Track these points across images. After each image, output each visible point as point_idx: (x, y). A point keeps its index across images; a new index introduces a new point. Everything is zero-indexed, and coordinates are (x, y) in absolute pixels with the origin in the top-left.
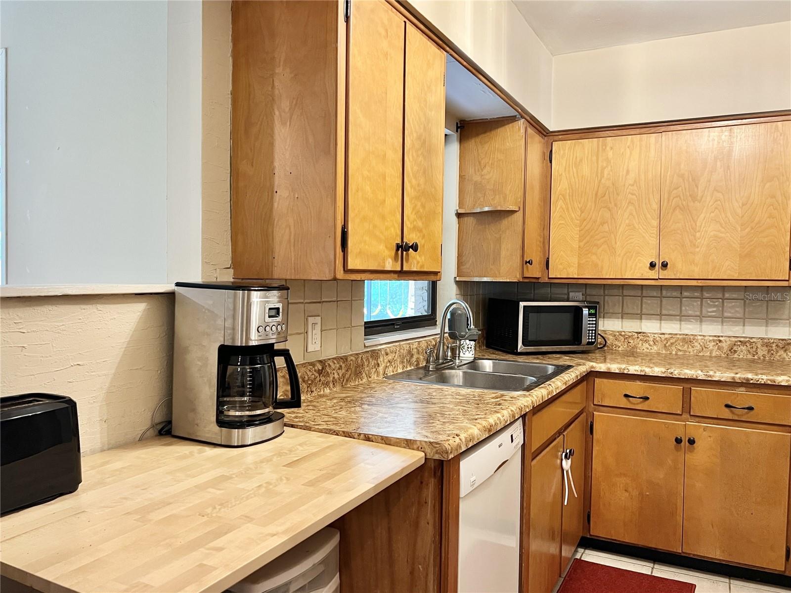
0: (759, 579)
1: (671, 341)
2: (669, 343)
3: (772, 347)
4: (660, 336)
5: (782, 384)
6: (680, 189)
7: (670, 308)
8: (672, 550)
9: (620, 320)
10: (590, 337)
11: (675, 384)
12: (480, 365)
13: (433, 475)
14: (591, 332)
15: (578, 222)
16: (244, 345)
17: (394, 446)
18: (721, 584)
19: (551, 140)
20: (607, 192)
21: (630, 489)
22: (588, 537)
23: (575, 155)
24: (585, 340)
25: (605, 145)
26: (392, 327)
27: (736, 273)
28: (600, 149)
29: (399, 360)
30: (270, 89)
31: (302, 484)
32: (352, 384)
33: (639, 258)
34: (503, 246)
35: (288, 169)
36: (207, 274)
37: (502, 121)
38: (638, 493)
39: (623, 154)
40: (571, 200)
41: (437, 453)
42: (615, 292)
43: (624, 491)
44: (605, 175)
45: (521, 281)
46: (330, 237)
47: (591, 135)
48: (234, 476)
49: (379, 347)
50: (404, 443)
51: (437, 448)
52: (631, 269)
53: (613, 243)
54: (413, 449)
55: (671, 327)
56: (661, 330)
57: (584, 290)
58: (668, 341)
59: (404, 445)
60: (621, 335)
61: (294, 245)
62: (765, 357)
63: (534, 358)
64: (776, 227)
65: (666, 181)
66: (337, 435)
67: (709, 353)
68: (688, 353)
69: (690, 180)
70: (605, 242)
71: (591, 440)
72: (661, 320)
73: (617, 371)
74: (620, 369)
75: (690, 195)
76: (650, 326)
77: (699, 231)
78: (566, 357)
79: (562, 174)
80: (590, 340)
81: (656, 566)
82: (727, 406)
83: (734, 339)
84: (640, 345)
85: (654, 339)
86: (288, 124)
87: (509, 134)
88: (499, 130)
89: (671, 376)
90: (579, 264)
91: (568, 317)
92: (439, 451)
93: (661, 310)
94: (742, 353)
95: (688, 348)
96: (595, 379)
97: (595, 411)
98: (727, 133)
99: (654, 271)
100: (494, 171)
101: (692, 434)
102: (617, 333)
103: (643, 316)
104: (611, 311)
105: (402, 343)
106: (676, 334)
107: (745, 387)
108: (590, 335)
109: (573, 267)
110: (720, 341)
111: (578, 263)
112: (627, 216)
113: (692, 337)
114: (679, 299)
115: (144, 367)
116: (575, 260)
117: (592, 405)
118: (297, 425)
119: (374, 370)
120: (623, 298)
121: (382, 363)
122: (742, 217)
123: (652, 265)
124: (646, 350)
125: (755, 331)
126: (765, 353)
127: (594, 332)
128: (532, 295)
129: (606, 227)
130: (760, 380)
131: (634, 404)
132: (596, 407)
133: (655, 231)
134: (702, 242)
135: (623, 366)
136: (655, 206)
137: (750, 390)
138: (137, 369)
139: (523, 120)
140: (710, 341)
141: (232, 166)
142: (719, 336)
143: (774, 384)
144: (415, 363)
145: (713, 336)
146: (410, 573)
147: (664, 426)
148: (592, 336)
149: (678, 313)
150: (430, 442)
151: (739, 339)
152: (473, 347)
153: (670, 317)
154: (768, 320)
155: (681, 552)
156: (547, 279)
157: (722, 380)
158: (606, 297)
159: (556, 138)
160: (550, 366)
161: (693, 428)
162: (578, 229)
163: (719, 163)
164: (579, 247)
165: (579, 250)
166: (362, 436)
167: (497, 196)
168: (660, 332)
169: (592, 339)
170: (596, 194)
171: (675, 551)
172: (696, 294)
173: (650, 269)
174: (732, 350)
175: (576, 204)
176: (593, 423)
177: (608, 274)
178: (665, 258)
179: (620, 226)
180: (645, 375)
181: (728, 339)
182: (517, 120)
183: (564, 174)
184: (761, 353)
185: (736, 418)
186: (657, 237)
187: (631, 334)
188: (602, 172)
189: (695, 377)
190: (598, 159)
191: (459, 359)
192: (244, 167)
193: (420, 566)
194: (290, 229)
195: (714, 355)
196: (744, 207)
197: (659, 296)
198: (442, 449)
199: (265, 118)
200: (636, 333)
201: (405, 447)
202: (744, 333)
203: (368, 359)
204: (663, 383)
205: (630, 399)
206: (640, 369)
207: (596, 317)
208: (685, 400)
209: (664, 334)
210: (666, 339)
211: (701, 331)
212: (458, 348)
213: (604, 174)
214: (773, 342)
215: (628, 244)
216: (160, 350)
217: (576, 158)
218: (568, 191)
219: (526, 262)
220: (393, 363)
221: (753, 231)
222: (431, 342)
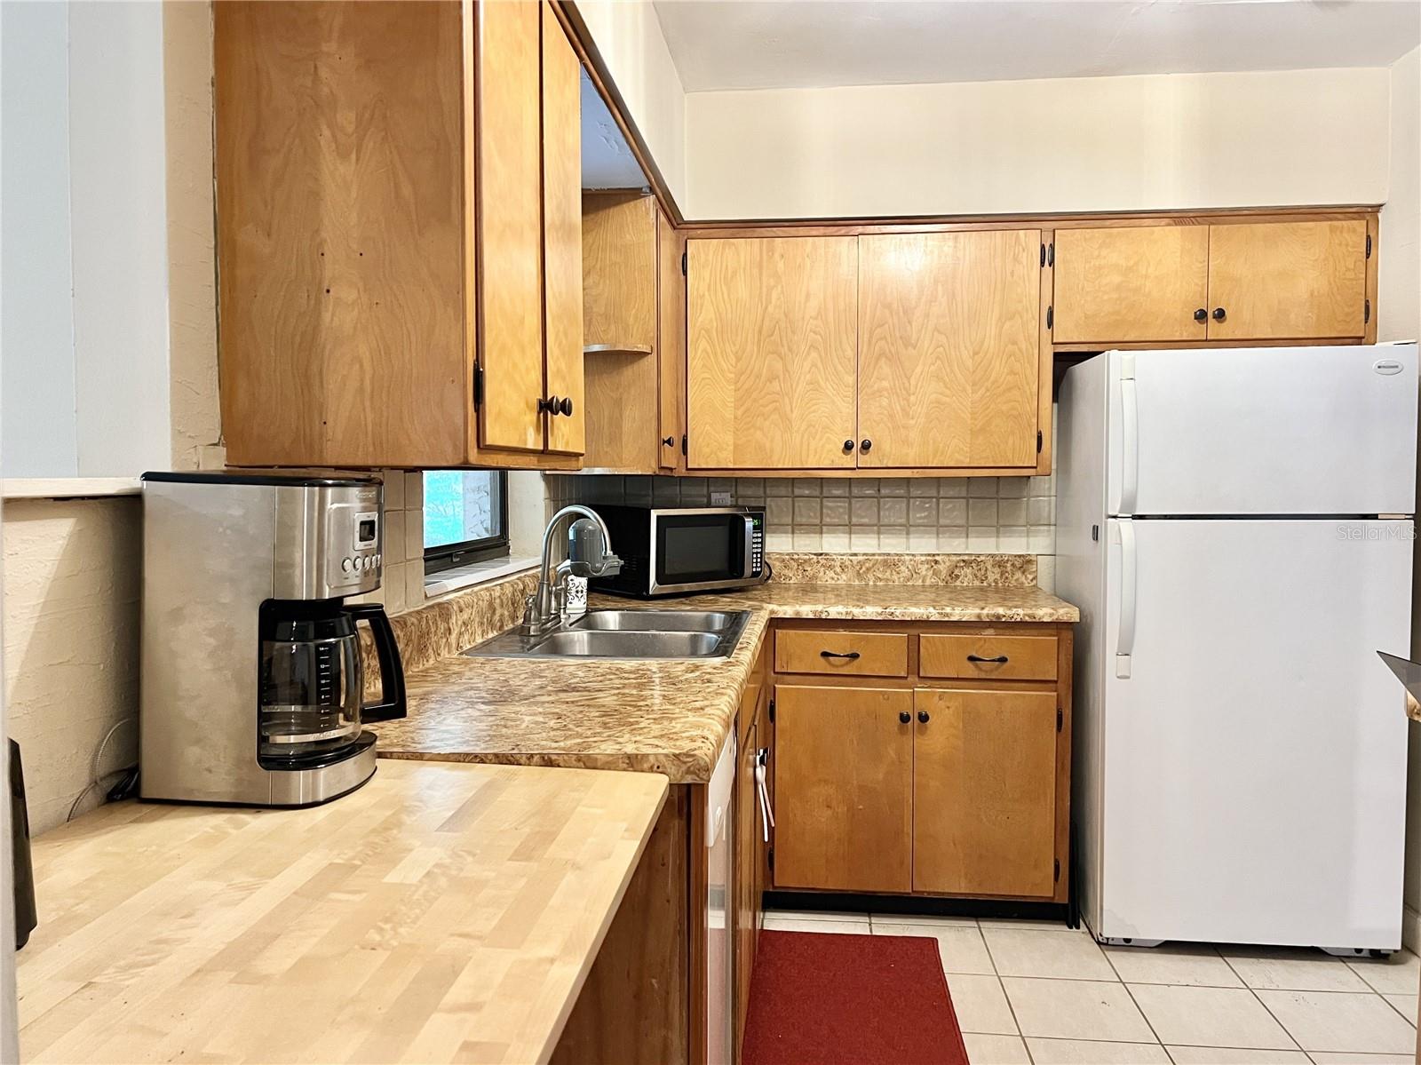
0: (1016, 915)
1: (867, 565)
2: (864, 569)
3: (1006, 567)
4: (851, 558)
5: (1045, 620)
6: (887, 326)
7: (863, 514)
8: (897, 890)
9: (790, 535)
10: (754, 565)
11: (896, 631)
12: (599, 620)
13: (677, 814)
14: (755, 556)
15: (732, 376)
16: (314, 598)
17: (603, 769)
18: (969, 930)
19: (684, 236)
20: (777, 327)
21: (834, 804)
22: (771, 890)
23: (724, 264)
24: (748, 572)
25: (771, 250)
26: (448, 559)
27: (967, 457)
28: (765, 257)
29: (477, 619)
30: (309, 84)
31: (508, 857)
32: (416, 670)
33: (827, 435)
34: (627, 413)
35: (355, 246)
36: (183, 457)
37: (616, 195)
38: (846, 809)
39: (800, 266)
40: (720, 340)
41: (688, 772)
42: (783, 491)
43: (826, 809)
44: (774, 301)
45: (657, 473)
46: (453, 381)
47: (749, 232)
48: (357, 862)
49: (446, 598)
50: (623, 763)
51: (689, 764)
52: (816, 452)
53: (788, 409)
54: (642, 771)
55: (865, 544)
56: (850, 548)
57: (734, 488)
58: (862, 567)
59: (625, 766)
60: (793, 559)
61: (372, 397)
62: (997, 583)
63: (677, 603)
64: (1019, 389)
65: (865, 314)
66: (482, 761)
67: (920, 581)
68: (891, 583)
69: (901, 314)
70: (775, 409)
71: (772, 730)
72: (850, 534)
73: (811, 616)
74: (815, 612)
75: (901, 338)
76: (834, 544)
77: (914, 394)
78: (725, 599)
79: (704, 295)
80: (754, 570)
81: (874, 920)
82: (971, 659)
83: (954, 558)
84: (822, 574)
85: (842, 563)
86: (354, 156)
87: (629, 218)
88: (612, 210)
89: (891, 618)
90: (736, 446)
91: (721, 533)
92: (692, 769)
93: (850, 518)
94: (967, 578)
95: (892, 575)
96: (777, 631)
97: (776, 683)
98: (951, 243)
99: (849, 456)
100: (604, 281)
101: (923, 705)
102: (787, 557)
103: (824, 528)
104: (776, 521)
105: (476, 589)
106: (874, 555)
107: (995, 628)
108: (755, 561)
109: (726, 449)
110: (936, 562)
111: (734, 443)
112: (808, 369)
113: (896, 558)
114: (876, 500)
115: (74, 657)
116: (729, 439)
117: (772, 674)
118: (391, 753)
119: (444, 640)
120: (793, 501)
121: (455, 628)
122: (974, 372)
123: (848, 447)
124: (830, 581)
125: (982, 545)
126: (998, 576)
127: (759, 555)
128: (650, 499)
129: (776, 386)
130: (1015, 617)
131: (837, 666)
132: (779, 676)
133: (851, 392)
134: (919, 410)
135: (820, 608)
136: (850, 353)
137: (1001, 631)
138: (61, 663)
139: (653, 197)
140: (922, 563)
141: (219, 232)
142: (934, 555)
143: (1034, 620)
144: (499, 624)
145: (926, 555)
146: (635, 997)
147: (881, 697)
148: (757, 562)
149: (875, 522)
150: (675, 755)
151: (961, 558)
152: (585, 591)
153: (863, 528)
154: (1001, 527)
155: (911, 891)
156: (684, 470)
157: (964, 620)
158: (768, 499)
159: (692, 233)
160: (718, 615)
161: (926, 697)
162: (733, 387)
163: (940, 288)
164: (735, 418)
165: (735, 422)
166: (536, 758)
167: (613, 327)
168: (849, 552)
169: (756, 567)
170: (760, 332)
171: (902, 891)
172: (898, 491)
173: (843, 452)
174: (953, 576)
175: (727, 345)
176: (774, 703)
177: (782, 462)
178: (865, 435)
179: (798, 383)
180: (852, 620)
181: (946, 558)
182: (644, 196)
183: (706, 293)
184: (991, 577)
185: (983, 676)
186: (853, 402)
187: (807, 557)
188: (769, 295)
189: (925, 617)
190: (761, 274)
191: (565, 612)
192: (248, 237)
193: (654, 981)
194: (361, 366)
195: (928, 583)
196: (976, 357)
197: (847, 495)
198: (698, 764)
199: (297, 141)
200: (815, 554)
201: (625, 770)
202: (967, 548)
203: (435, 622)
204: (879, 630)
205: (831, 658)
206: (845, 610)
207: (762, 532)
208: (911, 654)
209: (856, 555)
210: (859, 562)
211: (908, 548)
212: (563, 594)
213: (771, 299)
214: (1008, 560)
215: (810, 413)
216: (102, 618)
217: (727, 266)
218: (715, 324)
219: (664, 442)
220: (469, 627)
221: (988, 394)
222: (517, 584)
